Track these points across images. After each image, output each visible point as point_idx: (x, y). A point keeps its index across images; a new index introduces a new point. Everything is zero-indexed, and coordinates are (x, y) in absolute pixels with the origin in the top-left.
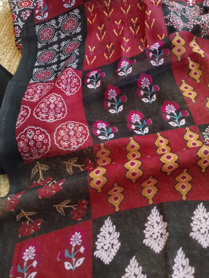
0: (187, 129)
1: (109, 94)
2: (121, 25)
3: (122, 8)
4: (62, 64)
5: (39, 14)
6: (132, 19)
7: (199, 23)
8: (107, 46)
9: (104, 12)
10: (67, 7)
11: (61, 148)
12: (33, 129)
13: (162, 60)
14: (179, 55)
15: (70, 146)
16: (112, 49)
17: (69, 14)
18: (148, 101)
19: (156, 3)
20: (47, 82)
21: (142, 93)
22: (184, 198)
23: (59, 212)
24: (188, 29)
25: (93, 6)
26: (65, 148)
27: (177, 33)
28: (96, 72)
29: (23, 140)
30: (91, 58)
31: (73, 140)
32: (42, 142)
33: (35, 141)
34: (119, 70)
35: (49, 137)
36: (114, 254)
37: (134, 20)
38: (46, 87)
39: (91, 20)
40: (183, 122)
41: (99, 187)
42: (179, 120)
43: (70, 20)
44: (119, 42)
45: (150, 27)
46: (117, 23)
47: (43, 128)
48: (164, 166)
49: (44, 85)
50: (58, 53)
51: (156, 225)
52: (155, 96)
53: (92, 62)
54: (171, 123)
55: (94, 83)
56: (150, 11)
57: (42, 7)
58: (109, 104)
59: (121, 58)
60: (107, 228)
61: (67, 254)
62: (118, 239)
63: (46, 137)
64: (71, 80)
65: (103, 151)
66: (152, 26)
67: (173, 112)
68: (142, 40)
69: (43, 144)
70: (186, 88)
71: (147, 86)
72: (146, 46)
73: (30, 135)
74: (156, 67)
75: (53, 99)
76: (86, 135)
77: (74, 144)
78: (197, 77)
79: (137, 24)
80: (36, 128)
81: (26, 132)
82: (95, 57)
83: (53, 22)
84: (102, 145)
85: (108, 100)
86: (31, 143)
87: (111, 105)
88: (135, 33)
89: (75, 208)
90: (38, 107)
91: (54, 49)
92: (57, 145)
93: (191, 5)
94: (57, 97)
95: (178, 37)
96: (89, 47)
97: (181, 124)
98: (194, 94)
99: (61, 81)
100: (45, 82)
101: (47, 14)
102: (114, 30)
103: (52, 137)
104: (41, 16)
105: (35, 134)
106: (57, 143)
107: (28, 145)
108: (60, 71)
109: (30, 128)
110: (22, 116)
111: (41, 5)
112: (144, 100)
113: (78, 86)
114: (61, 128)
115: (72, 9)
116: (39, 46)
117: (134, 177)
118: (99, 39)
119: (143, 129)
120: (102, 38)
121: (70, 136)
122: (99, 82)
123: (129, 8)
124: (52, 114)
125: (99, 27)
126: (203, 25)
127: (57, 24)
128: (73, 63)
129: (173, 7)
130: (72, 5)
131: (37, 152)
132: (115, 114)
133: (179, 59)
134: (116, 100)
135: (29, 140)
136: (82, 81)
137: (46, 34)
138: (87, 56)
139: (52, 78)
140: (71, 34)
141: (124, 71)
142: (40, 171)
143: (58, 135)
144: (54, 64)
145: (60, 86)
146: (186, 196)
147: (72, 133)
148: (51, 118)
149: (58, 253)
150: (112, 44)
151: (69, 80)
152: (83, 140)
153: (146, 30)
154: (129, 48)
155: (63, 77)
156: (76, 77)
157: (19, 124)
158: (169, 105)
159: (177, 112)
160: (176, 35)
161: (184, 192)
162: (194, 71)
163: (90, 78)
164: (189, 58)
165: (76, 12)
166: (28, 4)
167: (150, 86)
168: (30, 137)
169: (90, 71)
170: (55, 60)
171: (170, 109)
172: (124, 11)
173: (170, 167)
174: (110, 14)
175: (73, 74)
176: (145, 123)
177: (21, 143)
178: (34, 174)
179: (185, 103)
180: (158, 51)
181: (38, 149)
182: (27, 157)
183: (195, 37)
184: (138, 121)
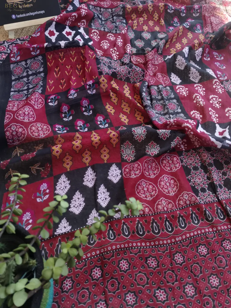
0: (109, 129)
1: (63, 109)
2: (70, 69)
3: (71, 58)
4: (30, 91)
5: (13, 57)
6: (77, 66)
7: (115, 71)
8: (61, 81)
9: (59, 59)
10: (34, 54)
11: (33, 136)
12: (15, 125)
13: (95, 91)
14: (104, 88)
15: (39, 135)
16: (64, 83)
17: (35, 59)
18: (87, 114)
19: (92, 57)
20: (21, 100)
21: (84, 109)
22: (106, 162)
23: (33, 172)
24: (109, 74)
25: (52, 55)
26: (36, 136)
27: (102, 76)
28: (54, 96)
29: (9, 131)
30: (50, 88)
31: (41, 132)
32: (21, 133)
33: (17, 132)
34: (69, 95)
35: (25, 130)
36: (67, 191)
37: (79, 66)
38: (21, 103)
39: (50, 63)
40: (107, 125)
41: (58, 155)
42: (105, 125)
43: (36, 63)
44: (69, 79)
45: (88, 71)
46: (68, 67)
47: (21, 125)
48: (93, 142)
49: (19, 102)
50: (27, 83)
51: (90, 175)
52: (91, 111)
53: (51, 90)
54: (100, 126)
55: (53, 102)
56: (88, 62)
57: (16, 53)
58: (63, 115)
59: (70, 89)
60: (63, 179)
61: (38, 194)
62: (69, 184)
63: (24, 130)
64: (38, 100)
65: (60, 139)
66: (89, 71)
67: (102, 120)
68: (83, 79)
69: (22, 134)
70: (109, 107)
71: (87, 105)
72: (86, 82)
73: (14, 128)
74: (91, 94)
75: (27, 109)
76: (49, 130)
77: (41, 134)
78: (115, 102)
79: (81, 69)
80: (17, 125)
81: (11, 126)
82: (53, 87)
83: (23, 63)
84: (59, 136)
85: (63, 113)
86: (14, 133)
87: (65, 116)
88: (79, 74)
89: (43, 170)
90: (18, 113)
91: (24, 81)
92: (31, 134)
93: (115, 59)
94: (29, 108)
95: (103, 78)
96: (49, 81)
97: (106, 126)
98: (113, 111)
99: (32, 99)
100: (20, 101)
101: (19, 57)
102: (66, 72)
103: (27, 130)
104: (15, 58)
105: (17, 128)
106: (31, 133)
107: (12, 134)
108: (29, 94)
109: (13, 124)
110: (8, 118)
111: (15, 51)
112: (85, 113)
113: (42, 104)
114: (33, 126)
115: (37, 56)
116: (13, 78)
117: (77, 149)
118: (56, 76)
119: (84, 129)
120: (58, 76)
121: (39, 130)
122: (57, 102)
123: (76, 58)
124: (26, 117)
125: (56, 69)
126: (118, 72)
127: (26, 64)
128: (39, 89)
129: (103, 60)
130: (37, 53)
131: (17, 139)
132: (67, 121)
133: (105, 91)
134: (67, 113)
135: (13, 131)
136: (45, 101)
137: (18, 71)
138: (48, 86)
139: (24, 98)
140: (36, 71)
141: (72, 96)
142: (18, 153)
143: (31, 129)
144: (25, 90)
145: (31, 102)
146: (107, 161)
147: (40, 129)
148: (26, 119)
149: (32, 195)
150: (64, 80)
151: (37, 100)
152: (47, 133)
153: (86, 73)
154: (76, 83)
155: (32, 97)
156: (40, 98)
157: (6, 122)
158: (99, 116)
159: (104, 120)
160: (102, 77)
161: (105, 159)
162: (114, 98)
163: (51, 99)
164: (110, 91)
165: (40, 58)
166: (3, 49)
167: (88, 106)
168: (14, 129)
169: (50, 96)
170: (26, 88)
171: (100, 119)
172: (72, 60)
173: (96, 143)
174: (63, 61)
175: (39, 96)
176: (85, 126)
177: (8, 133)
178: (14, 155)
179: (108, 115)
180: (92, 85)
181: (18, 137)
182: (11, 143)
183: (114, 79)
184: (82, 125)
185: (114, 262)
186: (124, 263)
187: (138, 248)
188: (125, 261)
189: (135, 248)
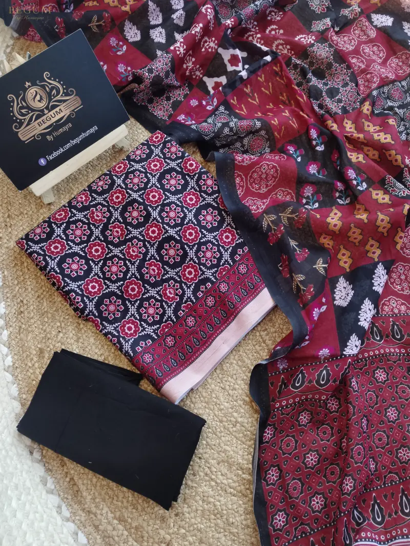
0: (371, 189)
10: (210, 109)
25: (235, 98)
36: (350, 299)
39: (242, 110)
60: (341, 284)
62: (352, 289)
115: (216, 109)
130: (215, 104)
142: (269, 222)
174: (257, 101)
185: (368, 372)
186: (380, 372)
187: (397, 355)
188: (381, 371)
189: (393, 355)
